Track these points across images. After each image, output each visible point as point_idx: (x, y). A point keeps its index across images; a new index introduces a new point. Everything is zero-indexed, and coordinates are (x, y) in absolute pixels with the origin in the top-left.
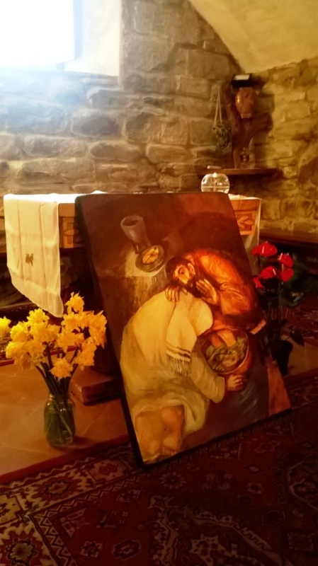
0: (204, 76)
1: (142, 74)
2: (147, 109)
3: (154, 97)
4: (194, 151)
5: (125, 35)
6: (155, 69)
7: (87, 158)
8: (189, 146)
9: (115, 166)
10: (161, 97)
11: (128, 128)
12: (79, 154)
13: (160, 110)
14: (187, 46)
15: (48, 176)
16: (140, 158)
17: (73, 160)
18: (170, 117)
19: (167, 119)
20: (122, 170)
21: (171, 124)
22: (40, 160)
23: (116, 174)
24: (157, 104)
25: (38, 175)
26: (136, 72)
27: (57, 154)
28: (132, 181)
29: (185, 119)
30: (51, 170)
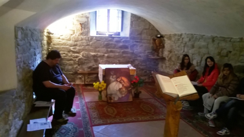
0: (150, 35)
1: (134, 36)
2: (135, 43)
3: (137, 41)
4: (146, 52)
5: (131, 28)
6: (138, 35)
7: (121, 53)
8: (145, 51)
9: (127, 55)
10: (138, 41)
11: (130, 47)
12: (119, 53)
13: (138, 43)
14: (146, 29)
15: (112, 57)
16: (133, 53)
17: (117, 54)
18: (141, 44)
19: (140, 45)
20: (128, 56)
21: (141, 46)
22: (111, 54)
23: (127, 57)
24: (137, 42)
25: (110, 57)
26: (133, 36)
27: (114, 53)
28: (130, 58)
29: (144, 45)
30: (113, 56)
